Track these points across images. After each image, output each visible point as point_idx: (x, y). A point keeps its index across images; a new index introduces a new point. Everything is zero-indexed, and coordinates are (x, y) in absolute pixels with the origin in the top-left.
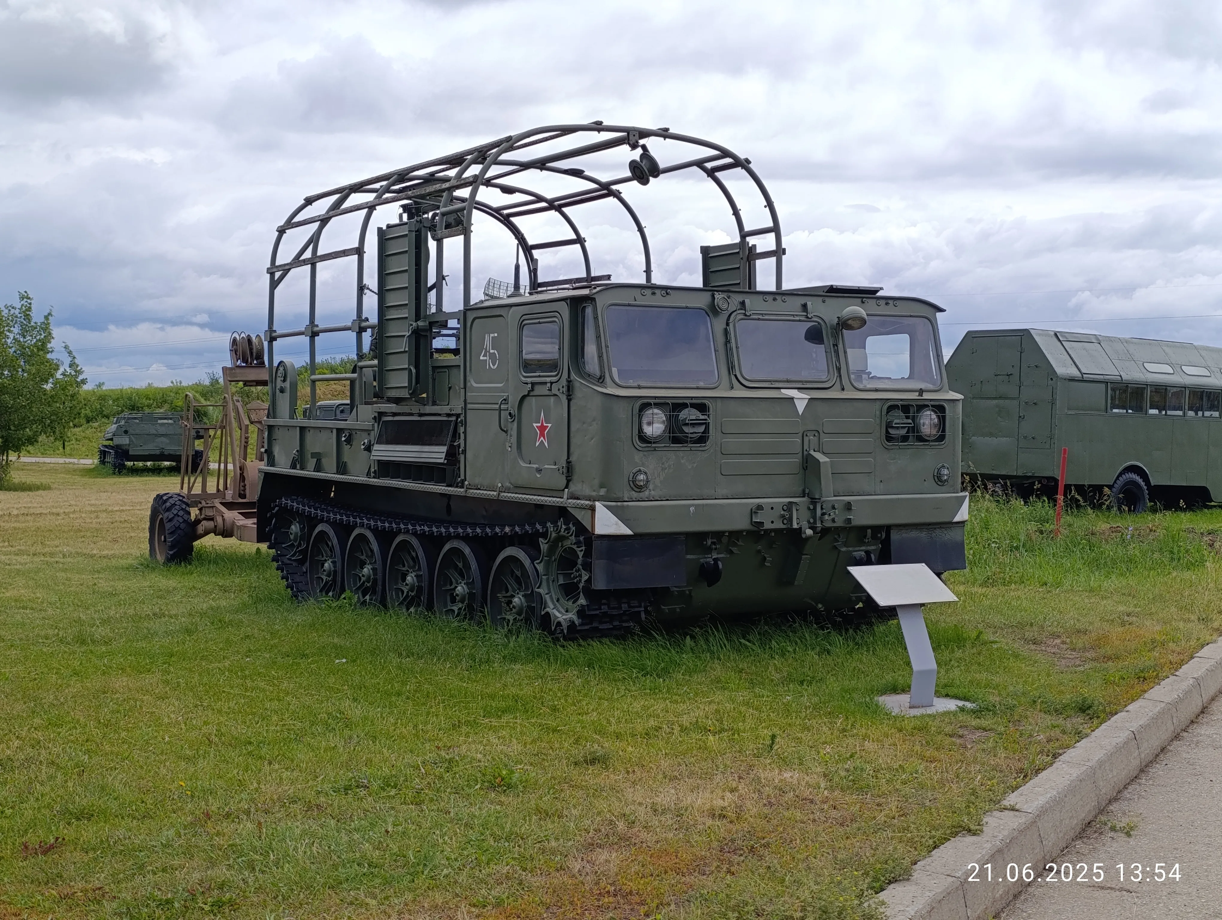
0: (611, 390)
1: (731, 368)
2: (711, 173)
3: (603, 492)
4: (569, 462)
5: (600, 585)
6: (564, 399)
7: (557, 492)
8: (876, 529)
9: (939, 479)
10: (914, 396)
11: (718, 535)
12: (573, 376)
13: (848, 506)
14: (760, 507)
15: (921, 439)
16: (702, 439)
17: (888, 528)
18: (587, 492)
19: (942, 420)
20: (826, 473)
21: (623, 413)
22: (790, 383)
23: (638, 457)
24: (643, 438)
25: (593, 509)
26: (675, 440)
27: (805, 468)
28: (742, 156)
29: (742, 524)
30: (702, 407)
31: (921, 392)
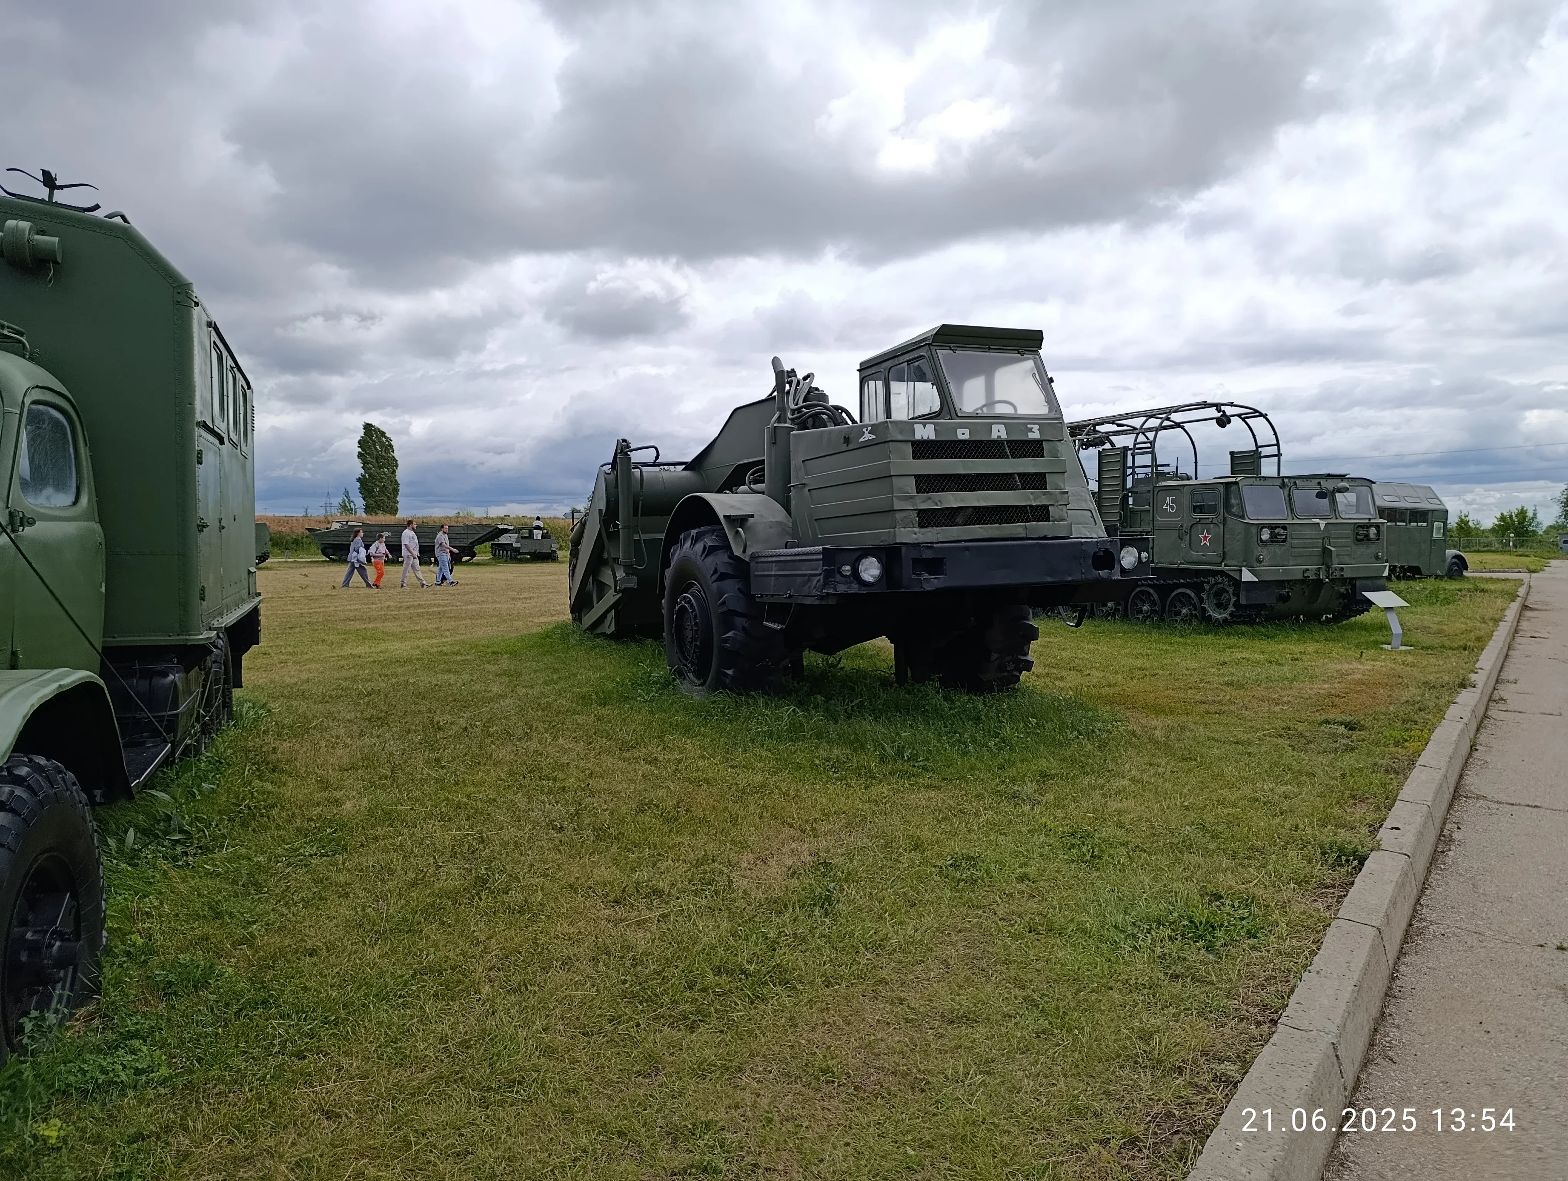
0: (1247, 521)
1: (1292, 511)
2: (1244, 420)
3: (1244, 563)
4: (1224, 552)
5: (1243, 601)
6: (1221, 526)
7: (1220, 564)
8: (1351, 579)
9: (1377, 558)
10: (1367, 521)
11: (1289, 581)
12: (1226, 515)
13: (1342, 569)
14: (1308, 570)
15: (1370, 540)
16: (1284, 541)
17: (1355, 579)
18: (1234, 563)
19: (1378, 531)
20: (1334, 555)
21: (1254, 530)
22: (1315, 517)
23: (1259, 548)
24: (1262, 541)
25: (1241, 571)
26: (1272, 542)
27: (1324, 553)
28: (1264, 413)
29: (1299, 577)
30: (1284, 527)
31: (1370, 519)
